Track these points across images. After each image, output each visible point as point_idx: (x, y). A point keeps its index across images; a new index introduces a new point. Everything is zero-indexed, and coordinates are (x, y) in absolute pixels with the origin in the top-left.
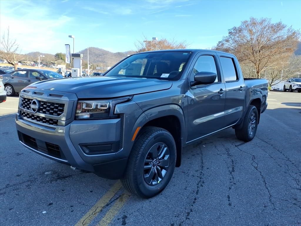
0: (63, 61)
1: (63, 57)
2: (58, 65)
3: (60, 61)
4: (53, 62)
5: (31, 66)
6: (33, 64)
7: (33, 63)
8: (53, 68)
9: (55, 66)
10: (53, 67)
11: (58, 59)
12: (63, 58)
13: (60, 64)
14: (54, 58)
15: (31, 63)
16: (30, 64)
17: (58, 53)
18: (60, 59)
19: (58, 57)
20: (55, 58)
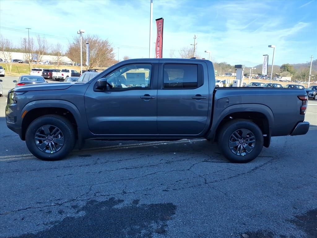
0: (289, 72)
1: (289, 68)
2: (283, 77)
3: (286, 72)
4: (278, 74)
5: (255, 78)
6: (257, 77)
7: (257, 75)
8: (277, 81)
9: (279, 78)
10: (277, 79)
11: (284, 71)
12: (289, 70)
13: (286, 76)
14: (279, 69)
15: (256, 75)
16: (254, 77)
17: (284, 64)
18: (286, 70)
19: (284, 69)
20: (281, 70)
